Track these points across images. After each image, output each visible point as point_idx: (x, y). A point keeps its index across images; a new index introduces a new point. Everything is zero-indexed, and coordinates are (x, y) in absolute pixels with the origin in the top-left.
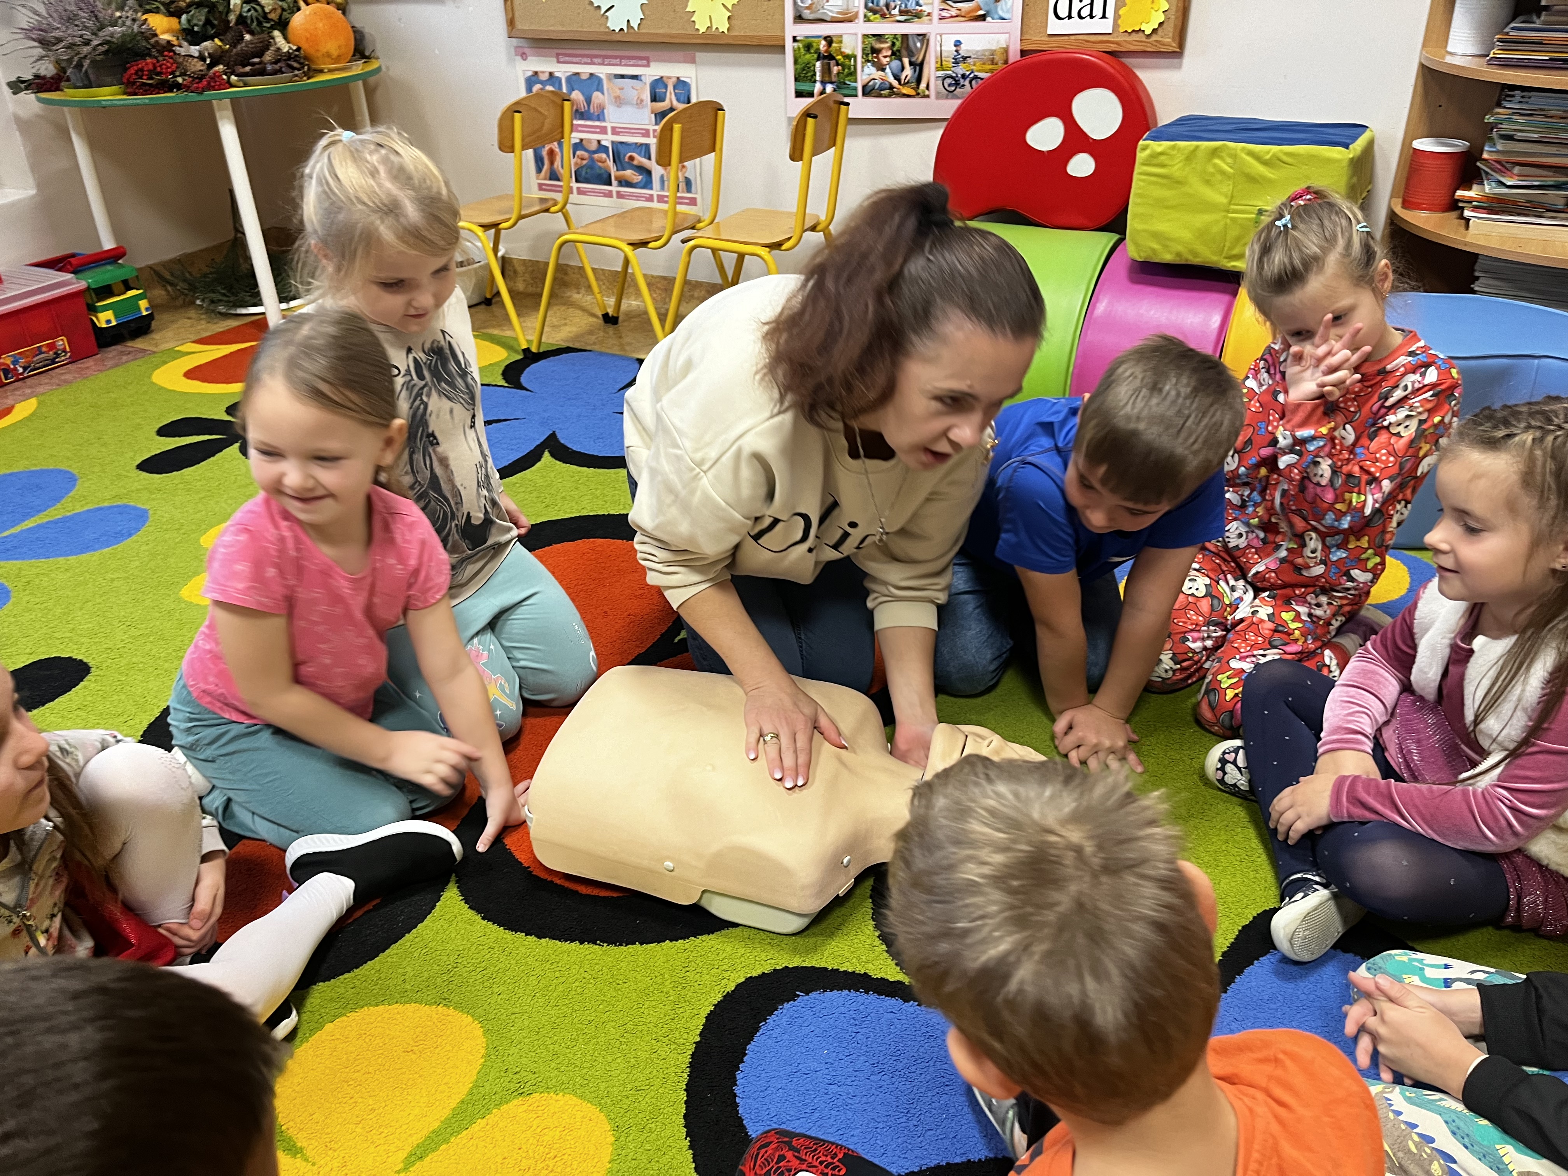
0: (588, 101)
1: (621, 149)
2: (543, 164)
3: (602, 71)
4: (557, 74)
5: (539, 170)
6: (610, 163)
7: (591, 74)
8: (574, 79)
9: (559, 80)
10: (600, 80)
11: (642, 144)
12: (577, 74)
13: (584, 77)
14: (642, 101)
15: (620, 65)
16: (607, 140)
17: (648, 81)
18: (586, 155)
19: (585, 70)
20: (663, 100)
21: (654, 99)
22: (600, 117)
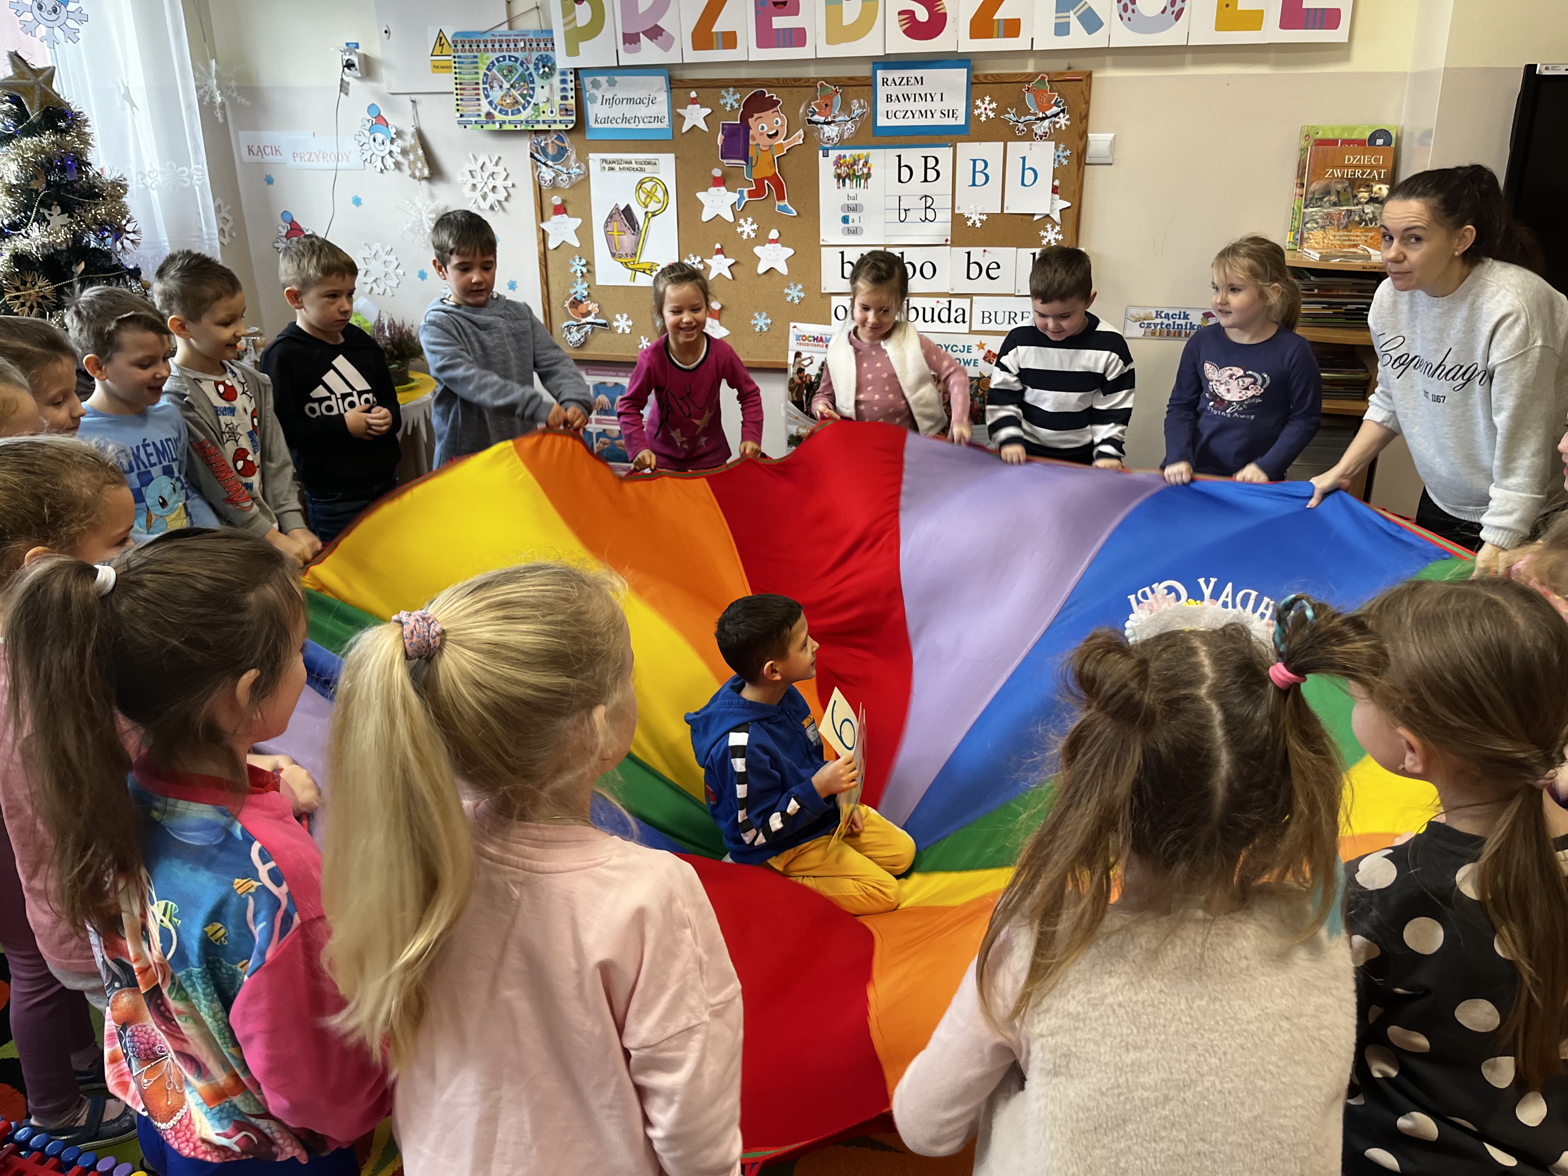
0: (613, 401)
7: (616, 384)
8: (599, 387)
12: (604, 382)
13: (609, 385)
18: (608, 441)
19: (610, 379)
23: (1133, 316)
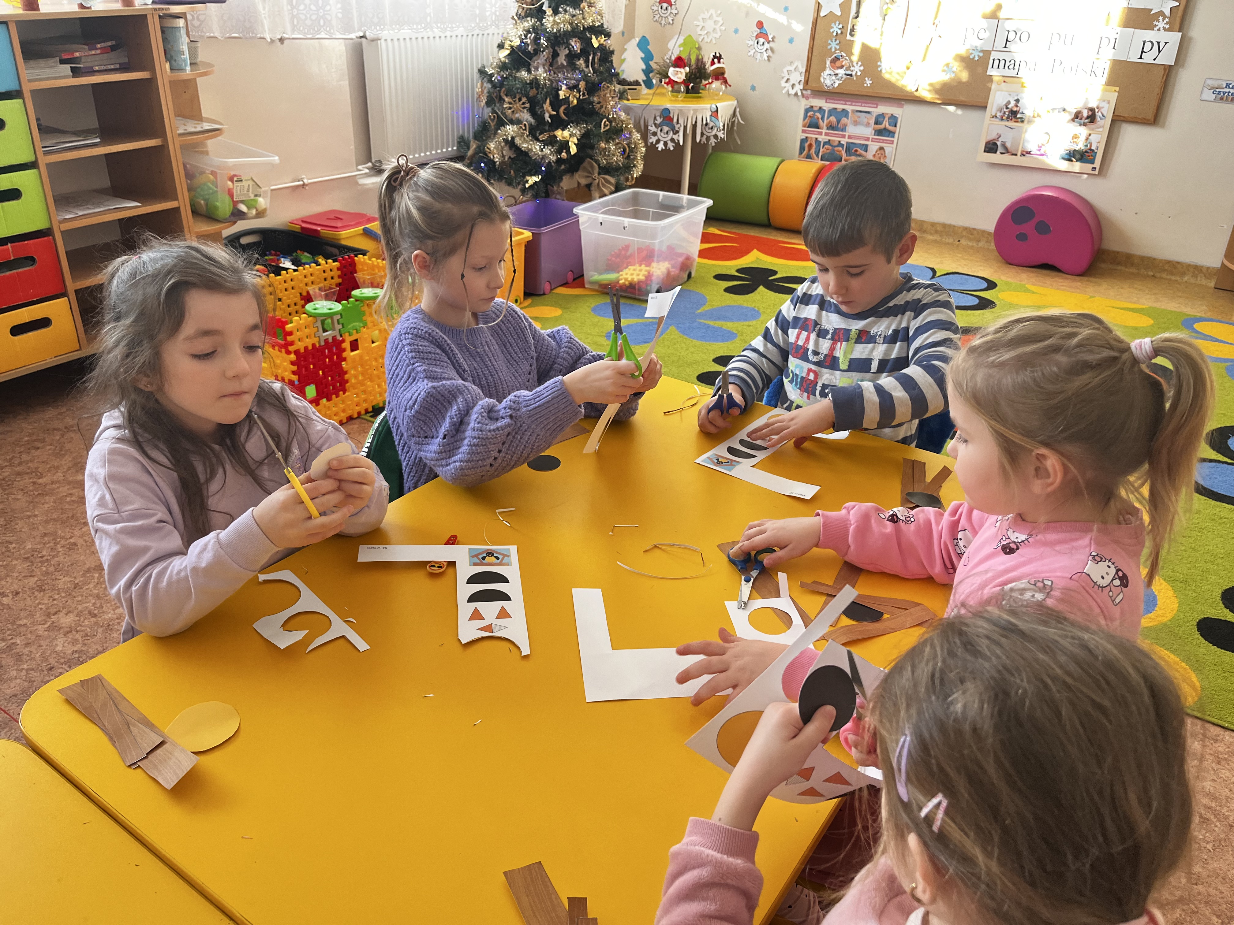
0: (838, 122)
1: (851, 145)
2: (804, 150)
3: (849, 108)
4: (824, 108)
5: (801, 153)
6: (843, 152)
7: (843, 110)
8: (833, 112)
9: (825, 111)
10: (847, 112)
11: (863, 145)
12: (836, 109)
13: (839, 110)
14: (869, 124)
15: (861, 106)
16: (844, 141)
17: (875, 115)
18: (830, 147)
19: (840, 107)
20: (881, 124)
21: (876, 123)
22: (844, 129)
23: (1209, 85)
